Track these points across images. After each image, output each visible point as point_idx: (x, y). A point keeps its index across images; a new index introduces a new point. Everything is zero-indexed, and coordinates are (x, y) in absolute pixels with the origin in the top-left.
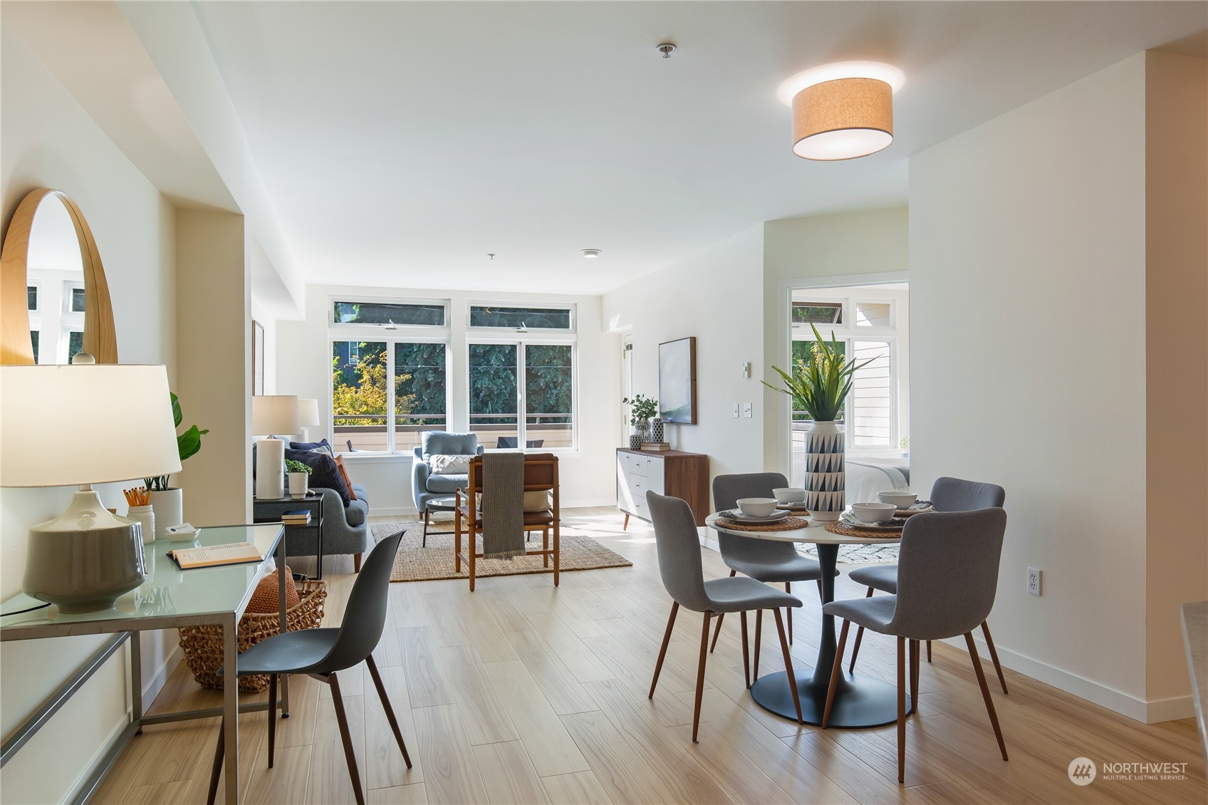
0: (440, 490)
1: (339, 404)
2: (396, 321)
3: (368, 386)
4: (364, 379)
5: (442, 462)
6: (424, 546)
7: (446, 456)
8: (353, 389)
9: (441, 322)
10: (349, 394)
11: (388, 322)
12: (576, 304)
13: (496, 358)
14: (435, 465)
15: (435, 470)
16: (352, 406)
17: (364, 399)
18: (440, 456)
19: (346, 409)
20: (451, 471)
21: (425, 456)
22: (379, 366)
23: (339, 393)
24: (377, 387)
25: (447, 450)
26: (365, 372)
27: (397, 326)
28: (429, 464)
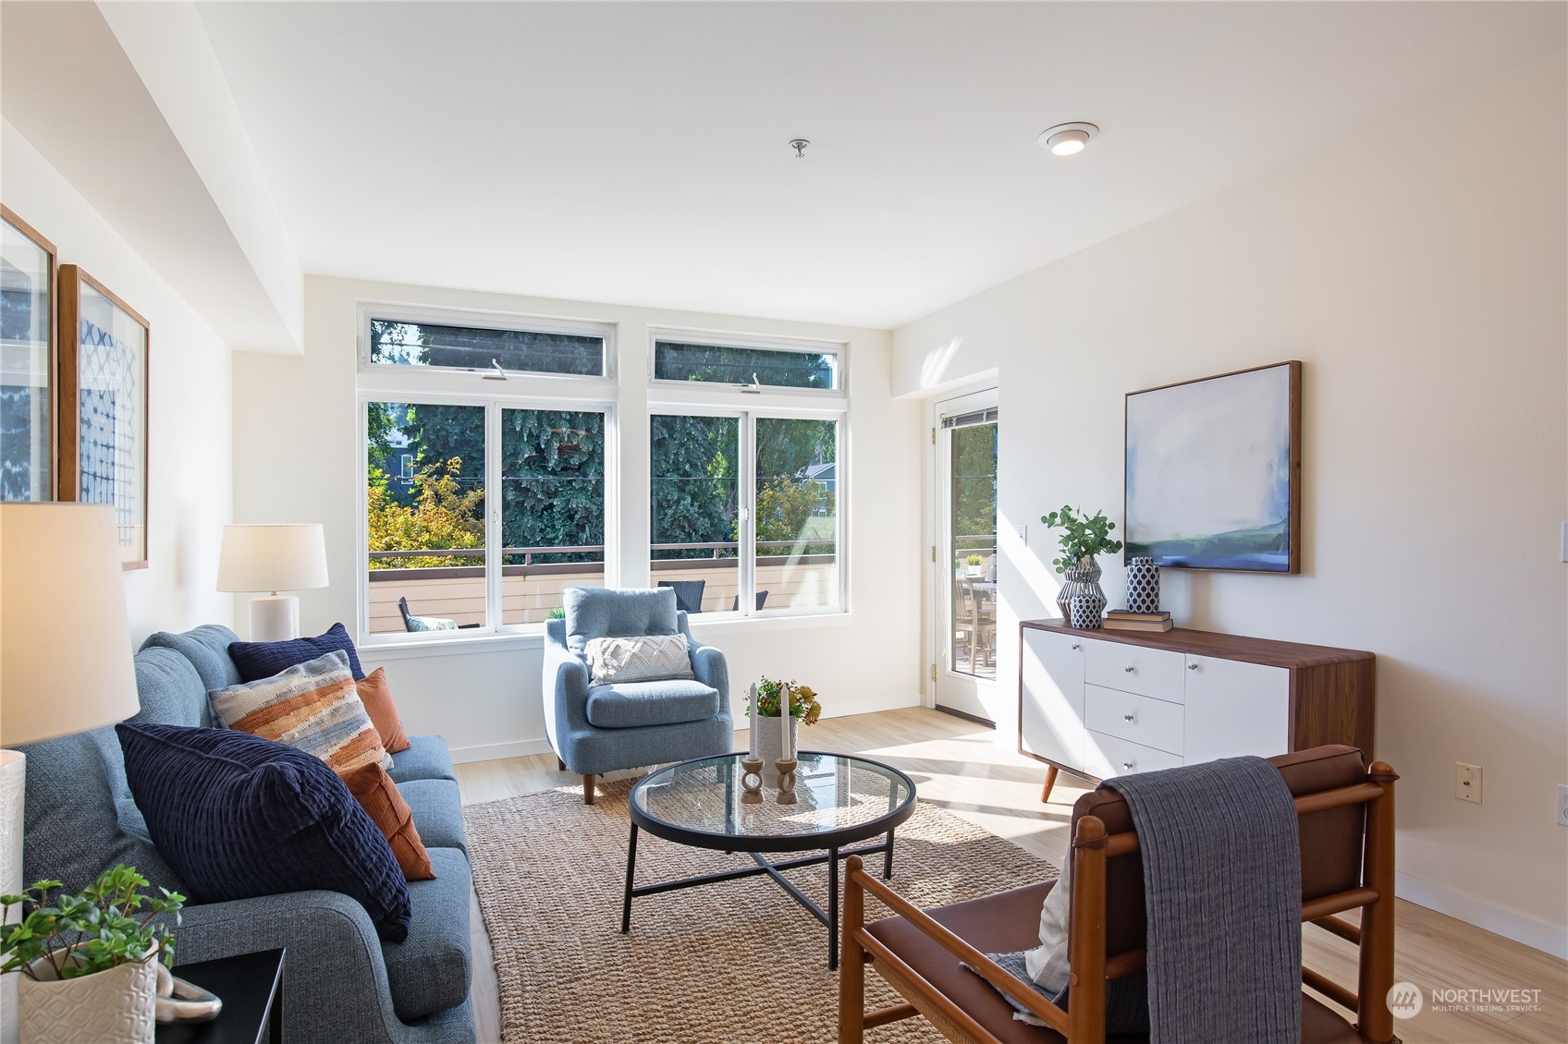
0: (620, 723)
1: (386, 531)
2: (507, 365)
3: (430, 505)
4: (425, 496)
5: (615, 654)
6: (626, 929)
7: (620, 641)
8: (409, 510)
9: (595, 370)
10: (400, 518)
11: (487, 365)
12: (845, 344)
13: (596, 471)
14: (598, 663)
15: (598, 672)
16: (407, 534)
17: (425, 524)
18: (609, 640)
19: (397, 539)
20: (634, 674)
21: (572, 641)
22: (447, 476)
23: (386, 516)
24: (444, 506)
25: (620, 628)
26: (425, 486)
27: (508, 373)
28: (583, 657)
